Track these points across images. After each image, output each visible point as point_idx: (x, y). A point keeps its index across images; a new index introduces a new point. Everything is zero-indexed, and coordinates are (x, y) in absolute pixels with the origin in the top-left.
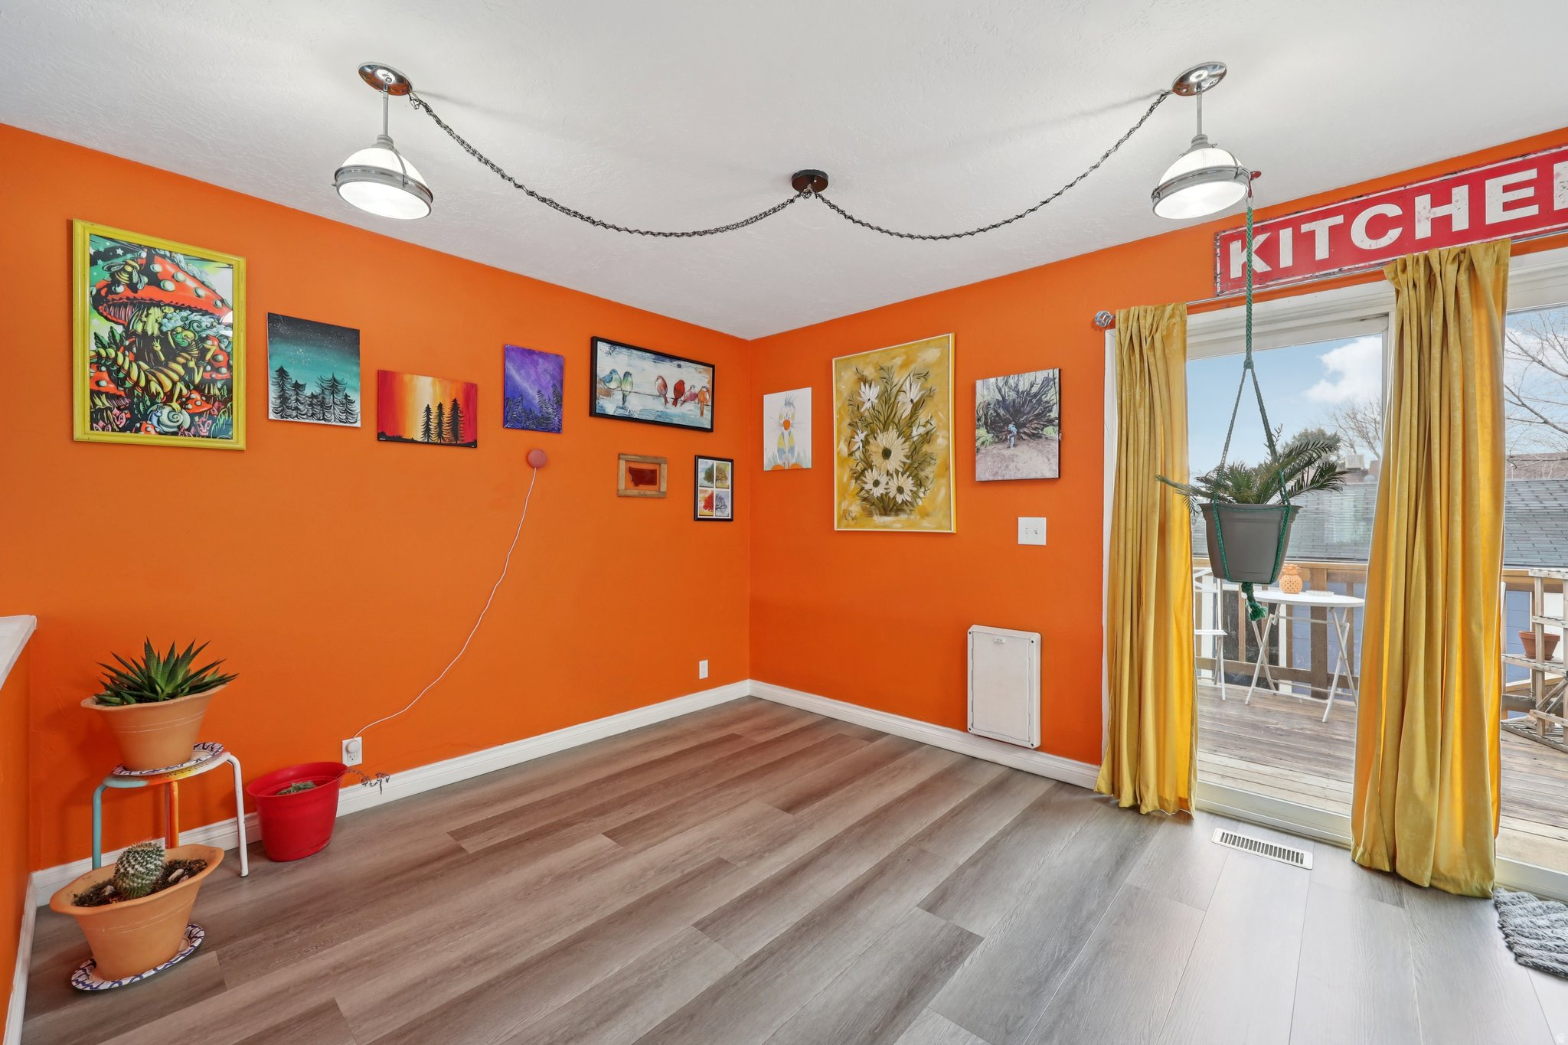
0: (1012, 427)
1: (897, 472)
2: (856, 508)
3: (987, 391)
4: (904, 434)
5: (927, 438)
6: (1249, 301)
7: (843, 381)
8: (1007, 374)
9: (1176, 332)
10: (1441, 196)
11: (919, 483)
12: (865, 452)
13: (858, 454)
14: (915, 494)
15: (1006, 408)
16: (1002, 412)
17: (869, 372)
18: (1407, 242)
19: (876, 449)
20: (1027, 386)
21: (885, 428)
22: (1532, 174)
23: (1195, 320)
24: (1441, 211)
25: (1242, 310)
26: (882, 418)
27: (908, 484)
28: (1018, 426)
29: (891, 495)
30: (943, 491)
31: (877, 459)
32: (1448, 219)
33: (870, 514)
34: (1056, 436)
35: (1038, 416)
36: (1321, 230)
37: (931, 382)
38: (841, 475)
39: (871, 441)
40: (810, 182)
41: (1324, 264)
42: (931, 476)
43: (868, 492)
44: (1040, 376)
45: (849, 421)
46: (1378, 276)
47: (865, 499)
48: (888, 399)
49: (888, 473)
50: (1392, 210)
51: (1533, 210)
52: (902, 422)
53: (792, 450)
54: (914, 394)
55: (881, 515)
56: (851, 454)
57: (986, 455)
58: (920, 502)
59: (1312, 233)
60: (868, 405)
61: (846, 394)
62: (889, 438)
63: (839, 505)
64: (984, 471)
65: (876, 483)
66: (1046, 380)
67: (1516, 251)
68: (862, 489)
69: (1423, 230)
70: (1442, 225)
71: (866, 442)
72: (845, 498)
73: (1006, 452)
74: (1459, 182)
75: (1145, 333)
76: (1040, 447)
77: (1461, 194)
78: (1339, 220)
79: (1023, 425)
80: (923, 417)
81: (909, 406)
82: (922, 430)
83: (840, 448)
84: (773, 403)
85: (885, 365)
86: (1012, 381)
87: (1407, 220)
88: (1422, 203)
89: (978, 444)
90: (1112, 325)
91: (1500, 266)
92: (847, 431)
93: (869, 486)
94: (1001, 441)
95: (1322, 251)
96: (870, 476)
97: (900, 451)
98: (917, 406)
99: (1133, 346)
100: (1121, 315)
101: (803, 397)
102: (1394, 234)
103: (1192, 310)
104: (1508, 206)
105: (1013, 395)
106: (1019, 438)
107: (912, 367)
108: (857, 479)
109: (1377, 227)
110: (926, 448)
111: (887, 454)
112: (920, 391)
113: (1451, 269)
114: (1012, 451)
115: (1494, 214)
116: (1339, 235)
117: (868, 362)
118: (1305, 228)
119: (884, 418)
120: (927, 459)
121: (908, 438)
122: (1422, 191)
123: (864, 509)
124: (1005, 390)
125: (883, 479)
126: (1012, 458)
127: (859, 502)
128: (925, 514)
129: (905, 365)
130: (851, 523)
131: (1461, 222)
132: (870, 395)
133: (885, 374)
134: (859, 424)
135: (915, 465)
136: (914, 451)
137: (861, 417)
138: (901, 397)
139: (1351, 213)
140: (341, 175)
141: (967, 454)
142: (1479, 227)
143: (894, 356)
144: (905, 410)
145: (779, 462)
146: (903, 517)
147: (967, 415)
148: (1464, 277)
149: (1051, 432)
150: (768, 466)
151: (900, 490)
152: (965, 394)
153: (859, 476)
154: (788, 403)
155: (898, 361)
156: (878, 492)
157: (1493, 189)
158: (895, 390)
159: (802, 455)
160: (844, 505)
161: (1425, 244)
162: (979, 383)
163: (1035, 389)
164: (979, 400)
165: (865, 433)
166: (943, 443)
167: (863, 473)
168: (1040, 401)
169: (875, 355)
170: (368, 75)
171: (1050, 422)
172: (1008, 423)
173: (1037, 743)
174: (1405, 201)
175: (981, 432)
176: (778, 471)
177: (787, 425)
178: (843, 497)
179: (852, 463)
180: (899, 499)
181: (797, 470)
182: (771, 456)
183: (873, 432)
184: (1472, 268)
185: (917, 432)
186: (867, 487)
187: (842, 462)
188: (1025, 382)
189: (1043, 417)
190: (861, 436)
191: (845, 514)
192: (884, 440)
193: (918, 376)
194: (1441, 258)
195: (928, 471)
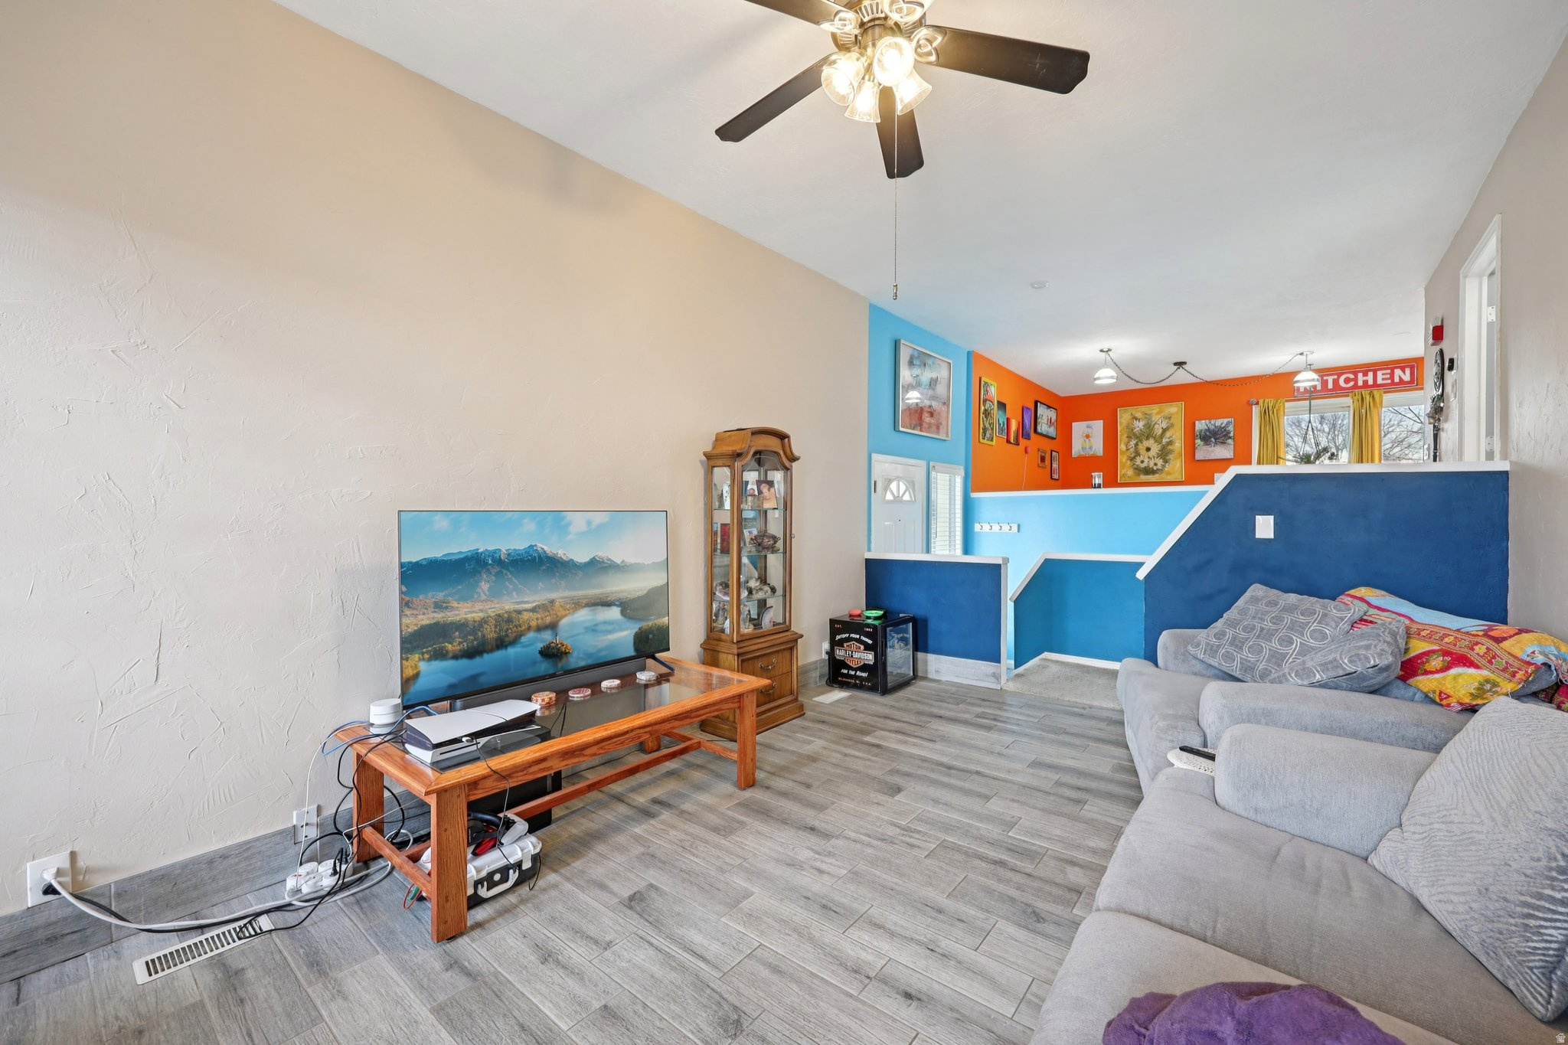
0: (1213, 440)
1: (1154, 457)
2: (1130, 472)
3: (1200, 425)
4: (1158, 440)
5: (1170, 443)
6: (1310, 399)
7: (1124, 417)
8: (1210, 419)
9: (1282, 408)
10: (1365, 374)
11: (1166, 461)
12: (1136, 448)
13: (1132, 450)
14: (1164, 466)
15: (1210, 433)
16: (1208, 433)
17: (1139, 415)
18: (1356, 386)
19: (1142, 448)
20: (1220, 424)
21: (1148, 438)
22: (1389, 371)
23: (1287, 404)
24: (1365, 378)
25: (1308, 402)
26: (1146, 435)
27: (1160, 462)
28: (1215, 439)
29: (1151, 466)
30: (1178, 465)
31: (1143, 451)
32: (1367, 381)
33: (1139, 475)
34: (1232, 443)
35: (1225, 436)
36: (1330, 380)
37: (1172, 421)
38: (1122, 459)
39: (1140, 444)
40: (1180, 364)
41: (1331, 390)
42: (1172, 458)
43: (1137, 466)
44: (1225, 421)
45: (1127, 435)
46: (1348, 396)
47: (1135, 469)
48: (1149, 427)
49: (1149, 457)
50: (1352, 376)
51: (1389, 381)
52: (1157, 437)
53: (1091, 448)
54: (1164, 425)
55: (1145, 475)
56: (1128, 450)
57: (1200, 449)
58: (1166, 470)
59: (1327, 380)
60: (1138, 429)
61: (1125, 424)
62: (1151, 443)
63: (1120, 472)
64: (1199, 456)
65: (1142, 462)
66: (1228, 423)
67: (1385, 392)
68: (1134, 464)
69: (1360, 383)
70: (1365, 382)
71: (1136, 445)
72: (1123, 469)
73: (1210, 449)
74: (1370, 371)
75: (1270, 408)
76: (1225, 447)
77: (1371, 374)
78: (1336, 377)
79: (1218, 439)
80: (1168, 434)
81: (1161, 431)
82: (1167, 440)
83: (1122, 447)
84: (1078, 428)
85: (1148, 412)
86: (1213, 422)
87: (1356, 380)
88: (1360, 375)
89: (1196, 445)
90: (1257, 403)
91: (1381, 396)
92: (1126, 440)
94: (1207, 444)
95: (1330, 386)
96: (1138, 460)
97: (1155, 449)
98: (1164, 431)
99: (1265, 413)
100: (1261, 401)
101: (1098, 426)
102: (1352, 383)
103: (1287, 401)
104: (1383, 379)
105: (1213, 427)
106: (1216, 443)
107: (1162, 414)
108: (1131, 460)
109: (1347, 381)
110: (1170, 447)
111: (1148, 449)
112: (1166, 424)
113: (1368, 397)
114: (1213, 448)
115: (1380, 381)
116: (1336, 382)
117: (1139, 411)
118: (1325, 378)
119: (1148, 433)
120: (1170, 452)
121: (1160, 443)
122: (1360, 372)
123: (1135, 473)
124: (1209, 425)
125: (1146, 460)
126: (1212, 451)
127: (1132, 470)
128: (1169, 473)
129: (1158, 413)
130: (1127, 479)
131: (1371, 382)
132: (1139, 425)
133: (1147, 416)
134: (1133, 437)
135: (1164, 454)
136: (1163, 448)
137: (1134, 434)
138: (1156, 426)
139: (1340, 375)
141: (1191, 450)
142: (1375, 385)
143: (1154, 410)
144: (1158, 431)
145: (1082, 453)
146: (1157, 476)
147: (1191, 434)
148: (1371, 400)
149: (1230, 441)
151: (1156, 464)
152: (1190, 427)
153: (1132, 459)
154: (1088, 427)
155: (1155, 411)
156: (1143, 466)
157: (1379, 374)
158: (1153, 424)
160: (1123, 472)
161: (1361, 387)
162: (1197, 422)
163: (1223, 425)
164: (1197, 428)
165: (1136, 441)
166: (1178, 445)
167: (1135, 457)
168: (1225, 430)
169: (1143, 408)
170: (1102, 351)
171: (1230, 438)
172: (1210, 438)
174: (1356, 374)
175: (1198, 441)
176: (1081, 458)
177: (1088, 436)
178: (1123, 468)
179: (1128, 453)
180: (1155, 468)
182: (1077, 449)
183: (1141, 441)
184: (1373, 396)
185: (1164, 441)
186: (1137, 463)
187: (1123, 453)
188: (1218, 422)
189: (1227, 435)
190: (1133, 442)
191: (1124, 475)
192: (1146, 444)
193: (1166, 418)
194: (1365, 392)
195: (1171, 456)
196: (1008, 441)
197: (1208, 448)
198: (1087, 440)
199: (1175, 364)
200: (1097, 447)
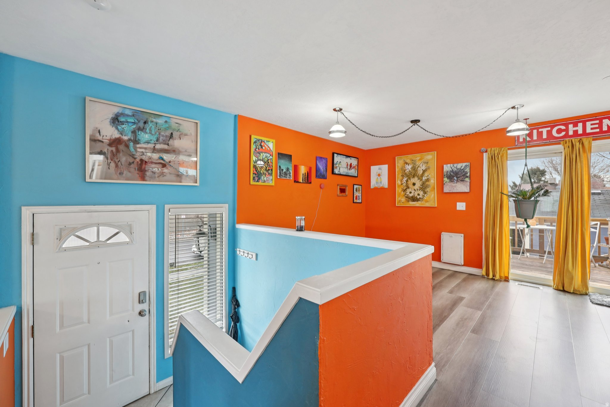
0: (455, 178)
1: (417, 189)
2: (403, 200)
3: (447, 168)
4: (420, 178)
5: (428, 180)
6: (526, 147)
7: (399, 162)
8: (453, 163)
9: (505, 155)
10: (575, 125)
11: (425, 193)
12: (407, 183)
13: (404, 184)
14: (423, 196)
15: (453, 173)
16: (452, 174)
17: (408, 161)
18: (567, 136)
19: (410, 183)
20: (460, 167)
21: (414, 177)
22: (598, 122)
23: (510, 152)
24: (575, 129)
25: (524, 150)
26: (413, 174)
27: (421, 193)
28: (457, 178)
29: (416, 196)
30: (433, 195)
31: (411, 186)
32: (577, 131)
33: (408, 201)
34: (469, 181)
35: (463, 175)
36: (545, 131)
37: (429, 165)
38: (398, 190)
39: (409, 180)
40: (415, 122)
41: (545, 139)
42: (429, 191)
43: (408, 195)
44: (464, 164)
45: (401, 175)
46: (560, 144)
47: (406, 197)
48: (414, 169)
49: (414, 190)
50: (563, 127)
51: (598, 130)
52: (419, 176)
53: (381, 182)
54: (424, 168)
55: (412, 201)
56: (402, 184)
57: (447, 185)
58: (425, 198)
59: (542, 132)
60: (408, 170)
61: (400, 167)
62: (415, 180)
63: (398, 199)
64: (446, 189)
65: (411, 193)
66: (466, 166)
67: (593, 140)
68: (406, 194)
69: (571, 133)
70: (576, 132)
71: (407, 181)
72: (400, 197)
74: (580, 122)
75: (496, 155)
76: (464, 184)
77: (580, 125)
78: (549, 129)
79: (459, 177)
80: (426, 174)
81: (422, 172)
82: (426, 178)
83: (398, 182)
84: (374, 169)
85: (414, 159)
86: (455, 165)
87: (567, 130)
88: (571, 126)
89: (444, 182)
90: (486, 152)
91: (590, 143)
92: (401, 178)
93: (408, 193)
94: (451, 181)
95: (545, 136)
96: (408, 191)
97: (418, 184)
98: (424, 171)
99: (492, 158)
100: (489, 150)
101: (385, 168)
102: (563, 133)
103: (509, 149)
104: (592, 129)
105: (455, 169)
106: (457, 181)
107: (423, 160)
108: (404, 191)
109: (559, 131)
110: (427, 183)
111: (414, 184)
112: (425, 167)
113: (578, 144)
114: (455, 184)
115: (588, 130)
116: (549, 133)
117: (408, 158)
118: (540, 130)
119: (414, 174)
120: (427, 186)
121: (421, 180)
122: (571, 123)
123: (406, 200)
124: (453, 168)
125: (413, 192)
126: (455, 186)
127: (404, 198)
128: (427, 201)
129: (420, 160)
130: (402, 203)
131: (580, 132)
132: (409, 168)
133: (413, 162)
134: (405, 176)
135: (424, 188)
136: (423, 184)
137: (406, 174)
138: (419, 168)
139: (552, 127)
140: (330, 132)
141: (441, 185)
142: (585, 133)
144: (420, 172)
145: (376, 186)
146: (419, 202)
147: (441, 174)
148: (581, 146)
149: (467, 179)
150: (372, 187)
151: (419, 195)
152: (440, 169)
153: (405, 190)
154: (380, 169)
155: (418, 158)
156: (411, 195)
157: (588, 124)
158: (417, 167)
159: (384, 184)
160: (399, 199)
161: (571, 136)
162: (445, 166)
163: (462, 168)
164: (445, 170)
165: (407, 178)
166: (433, 182)
167: (406, 189)
168: (464, 171)
169: (410, 156)
170: (335, 110)
171: (467, 177)
172: (454, 177)
173: (463, 264)
174: (567, 125)
175: (446, 179)
176: (376, 189)
177: (379, 175)
178: (399, 196)
179: (402, 187)
180: (418, 197)
181: (383, 189)
182: (373, 183)
183: (409, 178)
184: (583, 144)
185: (424, 178)
186: (407, 194)
187: (399, 186)
188: (459, 166)
189: (465, 176)
190: (405, 179)
191: (400, 201)
192: (413, 180)
193: (425, 163)
194: (575, 140)
195: (428, 189)
196: (296, 181)
197: (452, 184)
198: (379, 177)
200: (385, 182)
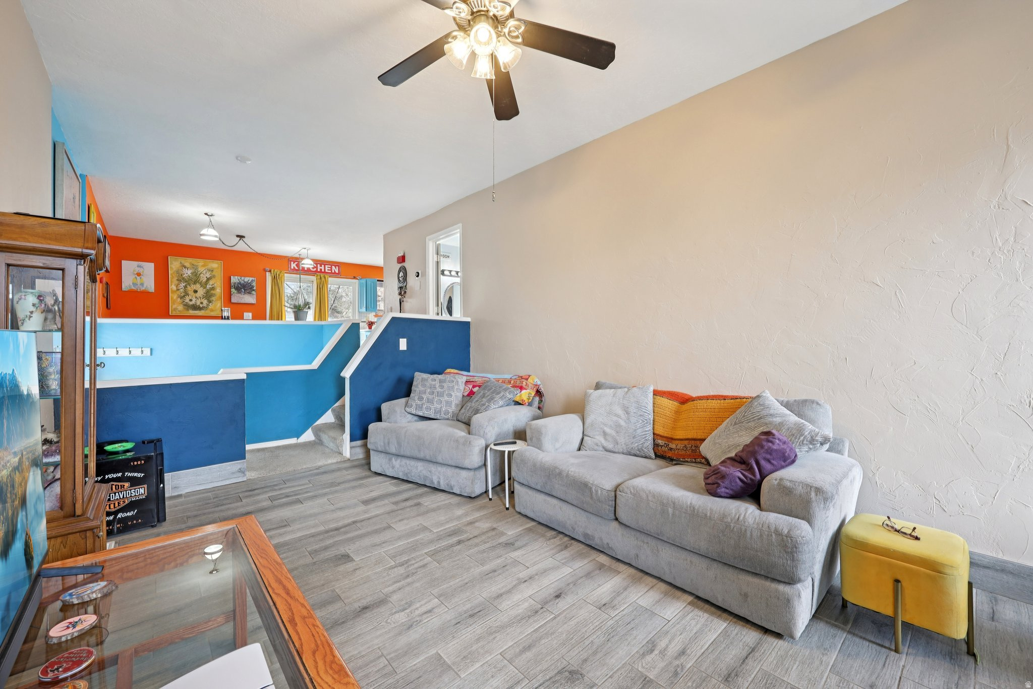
0: (243, 290)
1: (200, 298)
2: (181, 308)
3: (235, 279)
4: (204, 285)
5: (213, 289)
7: (174, 264)
8: (241, 276)
9: (283, 277)
10: (321, 265)
11: (210, 302)
12: (185, 290)
13: (182, 290)
14: (208, 305)
15: (241, 285)
16: (240, 286)
17: (187, 265)
19: (190, 289)
20: (247, 281)
21: (195, 283)
22: (330, 266)
23: (286, 275)
24: (321, 268)
26: (193, 280)
27: (205, 302)
29: (198, 304)
31: (191, 293)
33: (188, 310)
34: (255, 294)
37: (214, 273)
38: (173, 296)
39: (188, 287)
40: (240, 237)
42: (214, 300)
43: (186, 303)
44: (251, 279)
45: (177, 278)
46: (314, 276)
47: (185, 305)
48: (196, 274)
49: (196, 298)
51: (331, 271)
52: (202, 283)
53: (142, 284)
54: (208, 275)
55: (192, 310)
56: (178, 290)
57: (234, 296)
58: (210, 307)
60: (186, 275)
61: (175, 270)
62: (197, 287)
63: (171, 307)
64: (234, 300)
65: (191, 300)
66: (252, 281)
67: (330, 277)
68: (184, 302)
69: (319, 270)
70: (321, 270)
71: (185, 287)
72: (174, 304)
73: (241, 296)
74: (323, 264)
75: (277, 275)
76: (251, 296)
77: (323, 266)
79: (246, 290)
80: (211, 282)
81: (205, 279)
82: (210, 286)
83: (172, 287)
84: (129, 265)
85: (195, 264)
86: (243, 278)
87: (317, 267)
88: (319, 265)
89: (232, 293)
90: (270, 271)
91: (329, 279)
92: (177, 282)
94: (239, 293)
97: (201, 292)
98: (208, 279)
99: (275, 278)
100: (273, 270)
101: (149, 267)
102: (315, 269)
103: (286, 273)
104: (328, 270)
105: (243, 282)
106: (245, 293)
107: (206, 267)
108: (181, 298)
110: (212, 292)
111: (196, 292)
112: (210, 275)
113: (322, 278)
114: (243, 296)
117: (188, 262)
119: (195, 279)
120: (212, 295)
121: (205, 288)
123: (184, 308)
124: (240, 280)
125: (194, 300)
126: (243, 298)
127: (182, 306)
128: (211, 310)
129: (203, 266)
130: (178, 312)
131: (323, 270)
132: (188, 273)
133: (194, 267)
134: (182, 281)
135: (208, 296)
136: (207, 292)
137: (183, 278)
138: (202, 275)
141: (228, 295)
142: (325, 272)
143: (200, 263)
144: (203, 279)
145: (133, 288)
146: (202, 311)
147: (228, 287)
149: (253, 292)
150: (124, 289)
151: (202, 303)
152: (227, 280)
154: (139, 266)
155: (201, 264)
156: (191, 303)
157: (326, 266)
158: (199, 273)
159: (149, 286)
160: (174, 307)
161: (319, 272)
162: (232, 277)
163: (249, 282)
164: (232, 281)
165: (185, 284)
166: (219, 291)
167: (184, 296)
168: (251, 285)
169: (191, 260)
170: (206, 214)
171: (254, 290)
172: (241, 289)
175: (233, 290)
176: (131, 292)
177: (139, 274)
178: (173, 303)
179: (178, 293)
180: (201, 306)
181: (146, 293)
182: (128, 284)
183: (190, 284)
184: (324, 278)
185: (208, 287)
186: (186, 301)
187: (173, 292)
188: (247, 279)
189: (251, 288)
190: (183, 285)
191: (175, 309)
192: (194, 287)
193: (209, 270)
194: (322, 275)
195: (213, 298)
197: (239, 295)
198: (138, 278)
199: (238, 236)
200: (149, 284)
